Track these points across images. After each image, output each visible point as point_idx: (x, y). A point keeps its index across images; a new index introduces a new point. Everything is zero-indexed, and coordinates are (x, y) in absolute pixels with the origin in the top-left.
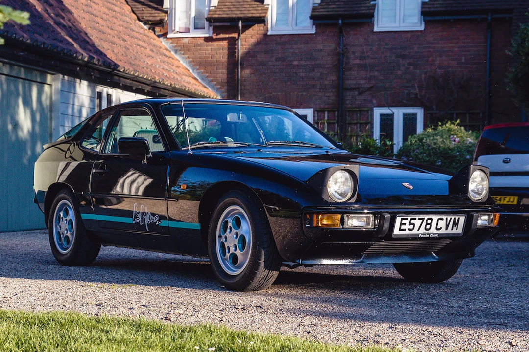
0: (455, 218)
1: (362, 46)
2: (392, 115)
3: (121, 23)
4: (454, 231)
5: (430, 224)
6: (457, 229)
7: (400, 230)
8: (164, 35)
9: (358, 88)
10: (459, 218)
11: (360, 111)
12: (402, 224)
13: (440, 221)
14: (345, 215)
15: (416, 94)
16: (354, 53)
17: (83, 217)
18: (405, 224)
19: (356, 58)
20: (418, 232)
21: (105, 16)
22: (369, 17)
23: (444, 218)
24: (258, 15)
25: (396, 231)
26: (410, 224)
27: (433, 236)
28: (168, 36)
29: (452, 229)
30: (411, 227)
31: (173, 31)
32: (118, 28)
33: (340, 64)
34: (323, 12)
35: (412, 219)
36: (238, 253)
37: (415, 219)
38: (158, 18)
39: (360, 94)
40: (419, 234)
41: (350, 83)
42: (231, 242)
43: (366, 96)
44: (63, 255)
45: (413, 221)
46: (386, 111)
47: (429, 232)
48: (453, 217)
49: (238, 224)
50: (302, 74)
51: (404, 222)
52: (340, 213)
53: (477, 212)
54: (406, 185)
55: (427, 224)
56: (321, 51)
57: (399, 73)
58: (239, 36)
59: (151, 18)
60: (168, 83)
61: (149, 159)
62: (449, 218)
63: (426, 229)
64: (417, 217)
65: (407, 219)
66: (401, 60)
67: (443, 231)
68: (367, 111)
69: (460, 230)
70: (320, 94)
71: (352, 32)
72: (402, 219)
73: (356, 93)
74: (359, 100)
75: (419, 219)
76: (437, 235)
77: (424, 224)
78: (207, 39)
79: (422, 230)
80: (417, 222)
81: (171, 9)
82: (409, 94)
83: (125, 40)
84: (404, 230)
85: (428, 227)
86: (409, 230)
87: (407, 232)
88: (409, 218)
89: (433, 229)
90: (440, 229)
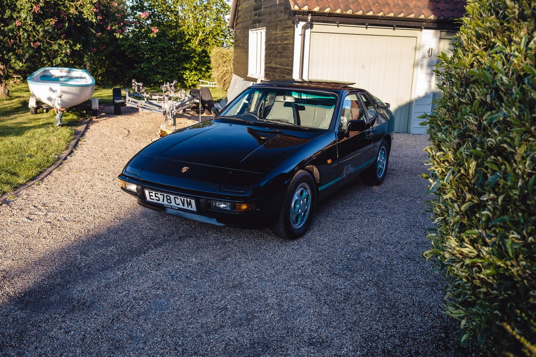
0: (187, 200)
4: (190, 208)
5: (170, 199)
6: (192, 207)
7: (150, 199)
12: (150, 196)
13: (176, 199)
18: (152, 196)
20: (163, 203)
23: (179, 198)
26: (156, 196)
27: (174, 208)
29: (188, 207)
30: (158, 199)
35: (155, 194)
40: (164, 205)
45: (157, 195)
47: (172, 204)
48: (185, 199)
51: (151, 194)
55: (167, 199)
62: (182, 199)
63: (168, 202)
64: (159, 193)
65: (152, 193)
67: (181, 206)
69: (194, 208)
72: (149, 192)
75: (161, 194)
76: (177, 208)
77: (165, 199)
79: (165, 203)
80: (161, 197)
87: (155, 201)
88: (154, 192)
89: (173, 204)
90: (179, 205)
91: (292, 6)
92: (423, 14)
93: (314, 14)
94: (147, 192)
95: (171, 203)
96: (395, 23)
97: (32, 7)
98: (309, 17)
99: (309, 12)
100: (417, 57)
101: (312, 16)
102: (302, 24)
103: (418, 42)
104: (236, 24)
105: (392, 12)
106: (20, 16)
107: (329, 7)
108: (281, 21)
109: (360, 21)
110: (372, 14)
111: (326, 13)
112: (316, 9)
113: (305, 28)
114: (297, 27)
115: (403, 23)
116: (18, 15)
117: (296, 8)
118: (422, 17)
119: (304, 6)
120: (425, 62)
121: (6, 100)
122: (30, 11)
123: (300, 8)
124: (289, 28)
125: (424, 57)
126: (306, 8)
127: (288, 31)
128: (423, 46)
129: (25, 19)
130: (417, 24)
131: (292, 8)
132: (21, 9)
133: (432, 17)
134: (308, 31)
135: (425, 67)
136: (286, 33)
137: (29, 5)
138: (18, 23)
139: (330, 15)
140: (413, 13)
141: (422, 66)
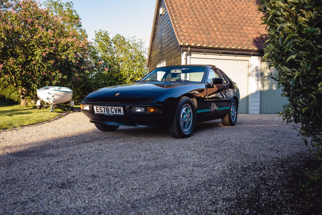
0: (118, 108)
4: (120, 114)
5: (108, 110)
6: (121, 113)
7: (97, 112)
10: (120, 108)
18: (98, 110)
23: (113, 107)
26: (100, 109)
27: (111, 115)
29: (119, 113)
30: (101, 111)
35: (100, 108)
37: (101, 107)
40: (104, 114)
45: (101, 108)
48: (117, 108)
51: (97, 108)
55: (107, 110)
62: (115, 108)
64: (102, 107)
65: (98, 107)
67: (115, 113)
69: (122, 113)
72: (96, 107)
75: (103, 108)
76: (112, 115)
77: (106, 110)
79: (106, 112)
80: (103, 109)
84: (99, 112)
87: (100, 113)
88: (99, 107)
89: (110, 112)
90: (113, 112)
91: (179, 43)
92: (251, 47)
93: (191, 47)
94: (95, 107)
95: (109, 112)
96: (236, 52)
97: (42, 53)
98: (189, 49)
99: (189, 46)
100: (249, 71)
101: (190, 48)
102: (185, 53)
103: (250, 63)
104: (150, 65)
105: (234, 46)
106: (36, 59)
107: (199, 43)
108: (174, 54)
109: (217, 51)
110: (223, 47)
111: (198, 47)
112: (193, 44)
113: (187, 55)
114: (183, 55)
115: (240, 52)
116: (35, 58)
117: (182, 44)
118: (250, 48)
119: (186, 43)
120: (254, 73)
121: (25, 107)
122: (41, 56)
123: (184, 44)
124: (178, 56)
125: (253, 71)
126: (187, 44)
127: (177, 58)
128: (252, 65)
129: (38, 60)
130: (248, 53)
131: (180, 44)
132: (37, 55)
133: (256, 49)
134: (188, 57)
135: (254, 77)
136: (177, 60)
137: (41, 53)
138: (34, 62)
139: (200, 47)
140: (245, 47)
141: (252, 76)
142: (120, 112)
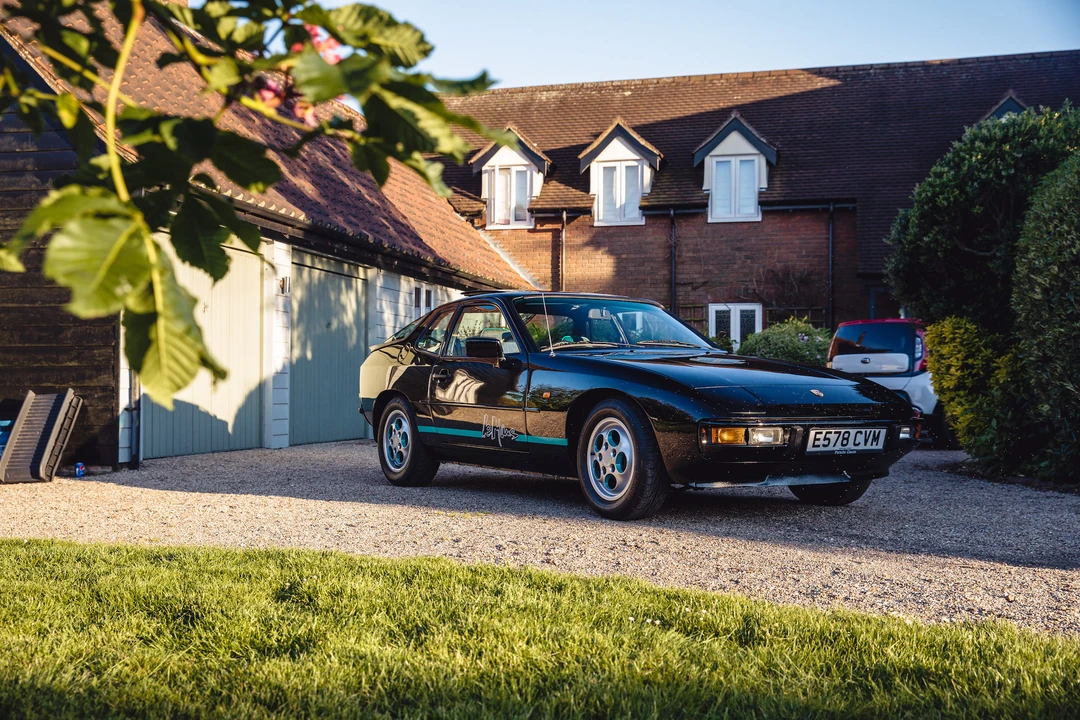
0: (875, 431)
1: (695, 238)
2: (729, 312)
3: (438, 214)
4: (874, 447)
5: (847, 439)
6: (877, 445)
7: (814, 446)
8: (483, 227)
9: (692, 283)
10: (879, 432)
11: (694, 308)
12: (816, 439)
13: (859, 435)
14: (750, 429)
15: (754, 290)
16: (686, 245)
17: (420, 430)
18: (819, 439)
19: (688, 252)
20: (834, 449)
21: (421, 207)
22: (703, 206)
23: (863, 431)
24: (583, 205)
25: (810, 448)
26: (825, 439)
27: (850, 453)
28: (487, 228)
29: (872, 445)
30: (826, 442)
31: (492, 223)
32: (435, 219)
33: (672, 258)
34: (654, 202)
35: (827, 433)
36: (616, 474)
37: (831, 433)
38: (476, 209)
39: (694, 289)
40: (834, 451)
41: (682, 277)
42: (608, 460)
43: (701, 291)
44: (396, 473)
45: (828, 436)
46: (722, 307)
47: (846, 447)
49: (616, 439)
50: (632, 269)
51: (818, 436)
52: (744, 427)
53: (899, 424)
54: (814, 391)
55: (844, 439)
56: (652, 243)
57: (736, 266)
58: (563, 227)
59: (468, 209)
60: (489, 278)
61: (501, 363)
62: (868, 431)
63: (842, 445)
64: (833, 431)
65: (821, 433)
66: (737, 253)
67: (862, 447)
68: (702, 307)
69: (880, 445)
70: (651, 290)
71: (684, 224)
72: (817, 433)
73: (690, 288)
74: (693, 296)
75: (835, 433)
76: (855, 452)
77: (841, 438)
78: (529, 231)
79: (839, 446)
80: (833, 437)
81: (490, 199)
82: (746, 289)
83: (443, 232)
84: (819, 446)
85: (845, 442)
86: (824, 446)
87: (822, 449)
88: (824, 432)
89: (851, 446)
90: (859, 444)
94: (812, 433)
95: (847, 445)
118: (292, 215)
133: (302, 217)
135: (280, 313)
141: (277, 310)
142: (875, 443)
